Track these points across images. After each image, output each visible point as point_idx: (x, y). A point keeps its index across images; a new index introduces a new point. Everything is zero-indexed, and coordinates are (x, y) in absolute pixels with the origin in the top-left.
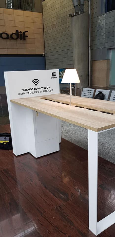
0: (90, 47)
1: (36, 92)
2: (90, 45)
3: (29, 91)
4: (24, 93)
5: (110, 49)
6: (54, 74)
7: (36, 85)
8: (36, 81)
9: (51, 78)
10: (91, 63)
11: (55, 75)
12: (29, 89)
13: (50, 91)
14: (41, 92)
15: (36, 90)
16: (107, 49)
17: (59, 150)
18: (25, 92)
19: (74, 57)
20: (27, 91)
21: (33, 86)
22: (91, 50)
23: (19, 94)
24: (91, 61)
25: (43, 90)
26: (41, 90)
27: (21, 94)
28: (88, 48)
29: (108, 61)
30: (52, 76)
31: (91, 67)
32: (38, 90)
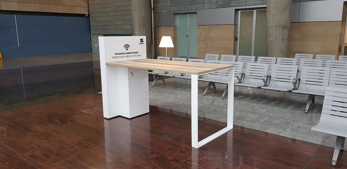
0: (153, 10)
1: (127, 56)
2: (152, 8)
3: (121, 55)
4: (117, 57)
5: (177, 14)
6: (142, 40)
7: (127, 49)
8: (127, 46)
9: (140, 44)
10: (154, 29)
11: (143, 42)
12: (121, 54)
13: (138, 56)
14: (131, 56)
15: (127, 55)
16: (173, 14)
17: (149, 112)
18: (118, 55)
19: (133, 20)
20: (120, 55)
21: (124, 50)
22: (154, 13)
23: (113, 58)
24: (154, 27)
25: (132, 54)
26: (131, 55)
27: (115, 57)
28: (150, 11)
29: (175, 27)
30: (141, 42)
31: (155, 34)
32: (129, 55)
